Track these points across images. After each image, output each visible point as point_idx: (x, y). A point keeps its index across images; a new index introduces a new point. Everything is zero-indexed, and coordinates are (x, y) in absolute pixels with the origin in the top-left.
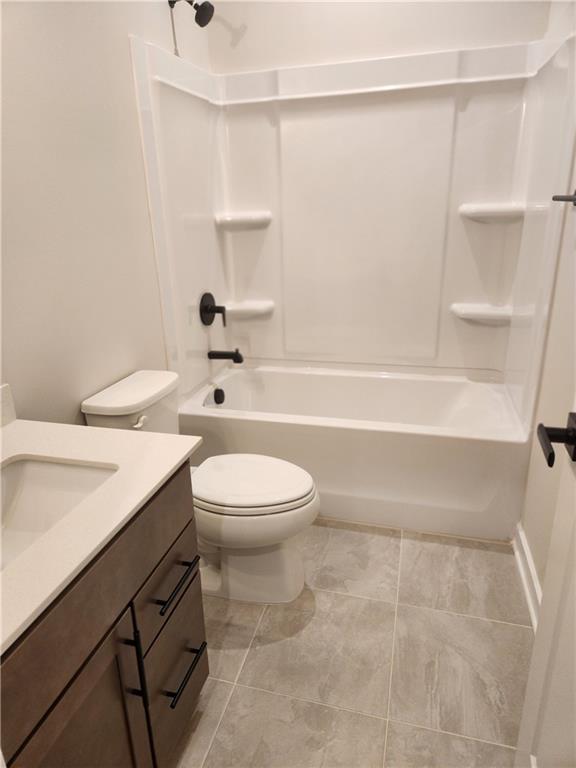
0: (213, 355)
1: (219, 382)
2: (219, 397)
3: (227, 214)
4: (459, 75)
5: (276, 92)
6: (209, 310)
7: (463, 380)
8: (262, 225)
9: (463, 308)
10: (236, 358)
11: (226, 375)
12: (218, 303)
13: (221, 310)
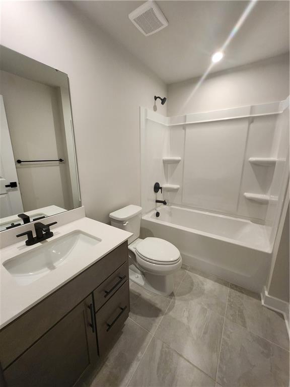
0: (157, 201)
1: (159, 210)
2: (158, 214)
3: (166, 157)
4: (251, 114)
5: (185, 122)
6: (157, 188)
7: (249, 222)
8: (177, 162)
9: (248, 195)
10: (164, 203)
11: (161, 208)
12: (160, 186)
13: (161, 188)
